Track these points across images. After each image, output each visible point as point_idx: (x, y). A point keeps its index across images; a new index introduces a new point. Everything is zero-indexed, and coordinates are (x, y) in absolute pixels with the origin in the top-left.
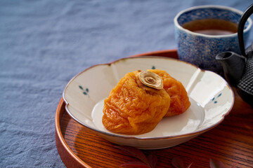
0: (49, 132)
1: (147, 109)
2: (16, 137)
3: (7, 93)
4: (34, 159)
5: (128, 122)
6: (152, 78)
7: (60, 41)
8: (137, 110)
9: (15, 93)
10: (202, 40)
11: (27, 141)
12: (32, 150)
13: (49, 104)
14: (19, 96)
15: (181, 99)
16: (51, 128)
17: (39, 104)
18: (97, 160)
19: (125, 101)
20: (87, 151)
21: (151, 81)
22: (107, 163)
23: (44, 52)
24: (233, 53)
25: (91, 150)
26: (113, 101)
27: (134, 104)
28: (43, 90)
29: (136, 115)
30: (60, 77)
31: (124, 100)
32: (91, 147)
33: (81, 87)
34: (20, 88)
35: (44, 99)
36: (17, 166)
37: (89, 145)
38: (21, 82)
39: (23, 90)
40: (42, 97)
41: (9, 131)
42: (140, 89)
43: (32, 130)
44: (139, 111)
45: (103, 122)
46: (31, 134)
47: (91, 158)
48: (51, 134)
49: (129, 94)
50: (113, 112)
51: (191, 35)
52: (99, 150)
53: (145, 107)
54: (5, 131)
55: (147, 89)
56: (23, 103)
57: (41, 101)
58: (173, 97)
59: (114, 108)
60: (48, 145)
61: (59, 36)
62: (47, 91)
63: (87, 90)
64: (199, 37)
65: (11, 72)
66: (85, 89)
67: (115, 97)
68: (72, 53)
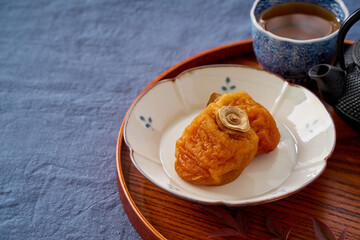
0: (109, 179)
1: (233, 158)
2: (70, 188)
3: (47, 116)
4: (97, 222)
5: (209, 173)
6: (235, 117)
7: (98, 22)
8: (219, 159)
9: (55, 116)
10: (289, 46)
11: (84, 195)
12: (93, 209)
13: (101, 131)
14: (62, 121)
15: (269, 134)
16: (109, 172)
17: (89, 132)
18: (175, 223)
19: (204, 148)
20: (161, 210)
21: (234, 121)
22: (188, 227)
23: (80, 43)
24: (330, 67)
25: (166, 208)
26: (189, 146)
27: (215, 153)
28: (90, 109)
29: (219, 165)
30: (107, 85)
31: (203, 146)
32: (164, 203)
33: (142, 118)
34: (61, 108)
35: (93, 124)
36: (78, 234)
37: (161, 200)
38: (61, 96)
39: (64, 111)
40: (91, 121)
41: (60, 179)
42: (222, 134)
43: (87, 177)
44: (222, 161)
45: (177, 170)
46: (88, 183)
47: (167, 220)
48: (111, 182)
49: (208, 138)
50: (189, 160)
51: (274, 39)
52: (175, 207)
53: (229, 155)
54: (54, 178)
55: (230, 132)
56: (69, 131)
57: (90, 128)
58: (261, 132)
59: (191, 155)
60: (111, 199)
61: (94, 15)
62: (95, 110)
63: (150, 120)
64: (286, 43)
65: (45, 81)
66: (147, 119)
67: (191, 140)
68: (116, 43)
